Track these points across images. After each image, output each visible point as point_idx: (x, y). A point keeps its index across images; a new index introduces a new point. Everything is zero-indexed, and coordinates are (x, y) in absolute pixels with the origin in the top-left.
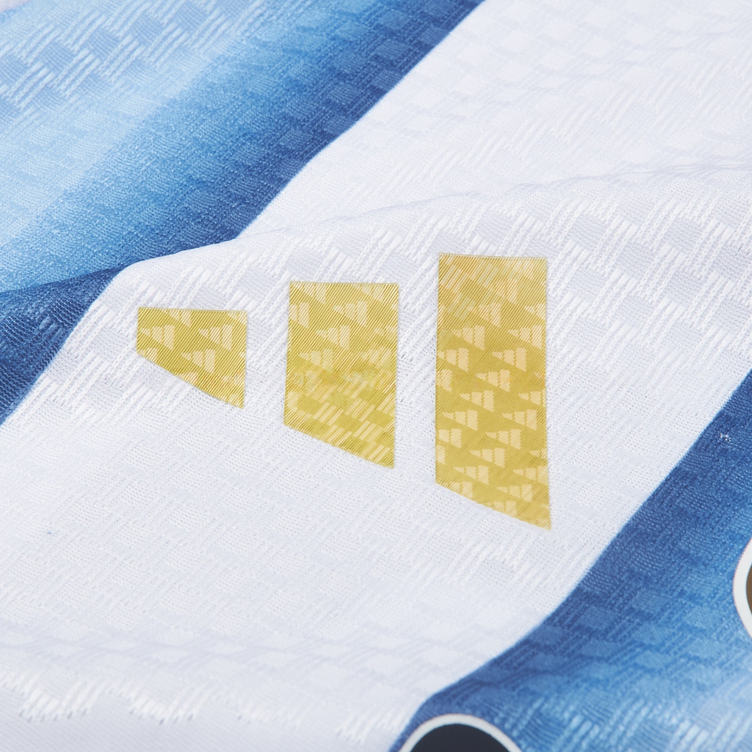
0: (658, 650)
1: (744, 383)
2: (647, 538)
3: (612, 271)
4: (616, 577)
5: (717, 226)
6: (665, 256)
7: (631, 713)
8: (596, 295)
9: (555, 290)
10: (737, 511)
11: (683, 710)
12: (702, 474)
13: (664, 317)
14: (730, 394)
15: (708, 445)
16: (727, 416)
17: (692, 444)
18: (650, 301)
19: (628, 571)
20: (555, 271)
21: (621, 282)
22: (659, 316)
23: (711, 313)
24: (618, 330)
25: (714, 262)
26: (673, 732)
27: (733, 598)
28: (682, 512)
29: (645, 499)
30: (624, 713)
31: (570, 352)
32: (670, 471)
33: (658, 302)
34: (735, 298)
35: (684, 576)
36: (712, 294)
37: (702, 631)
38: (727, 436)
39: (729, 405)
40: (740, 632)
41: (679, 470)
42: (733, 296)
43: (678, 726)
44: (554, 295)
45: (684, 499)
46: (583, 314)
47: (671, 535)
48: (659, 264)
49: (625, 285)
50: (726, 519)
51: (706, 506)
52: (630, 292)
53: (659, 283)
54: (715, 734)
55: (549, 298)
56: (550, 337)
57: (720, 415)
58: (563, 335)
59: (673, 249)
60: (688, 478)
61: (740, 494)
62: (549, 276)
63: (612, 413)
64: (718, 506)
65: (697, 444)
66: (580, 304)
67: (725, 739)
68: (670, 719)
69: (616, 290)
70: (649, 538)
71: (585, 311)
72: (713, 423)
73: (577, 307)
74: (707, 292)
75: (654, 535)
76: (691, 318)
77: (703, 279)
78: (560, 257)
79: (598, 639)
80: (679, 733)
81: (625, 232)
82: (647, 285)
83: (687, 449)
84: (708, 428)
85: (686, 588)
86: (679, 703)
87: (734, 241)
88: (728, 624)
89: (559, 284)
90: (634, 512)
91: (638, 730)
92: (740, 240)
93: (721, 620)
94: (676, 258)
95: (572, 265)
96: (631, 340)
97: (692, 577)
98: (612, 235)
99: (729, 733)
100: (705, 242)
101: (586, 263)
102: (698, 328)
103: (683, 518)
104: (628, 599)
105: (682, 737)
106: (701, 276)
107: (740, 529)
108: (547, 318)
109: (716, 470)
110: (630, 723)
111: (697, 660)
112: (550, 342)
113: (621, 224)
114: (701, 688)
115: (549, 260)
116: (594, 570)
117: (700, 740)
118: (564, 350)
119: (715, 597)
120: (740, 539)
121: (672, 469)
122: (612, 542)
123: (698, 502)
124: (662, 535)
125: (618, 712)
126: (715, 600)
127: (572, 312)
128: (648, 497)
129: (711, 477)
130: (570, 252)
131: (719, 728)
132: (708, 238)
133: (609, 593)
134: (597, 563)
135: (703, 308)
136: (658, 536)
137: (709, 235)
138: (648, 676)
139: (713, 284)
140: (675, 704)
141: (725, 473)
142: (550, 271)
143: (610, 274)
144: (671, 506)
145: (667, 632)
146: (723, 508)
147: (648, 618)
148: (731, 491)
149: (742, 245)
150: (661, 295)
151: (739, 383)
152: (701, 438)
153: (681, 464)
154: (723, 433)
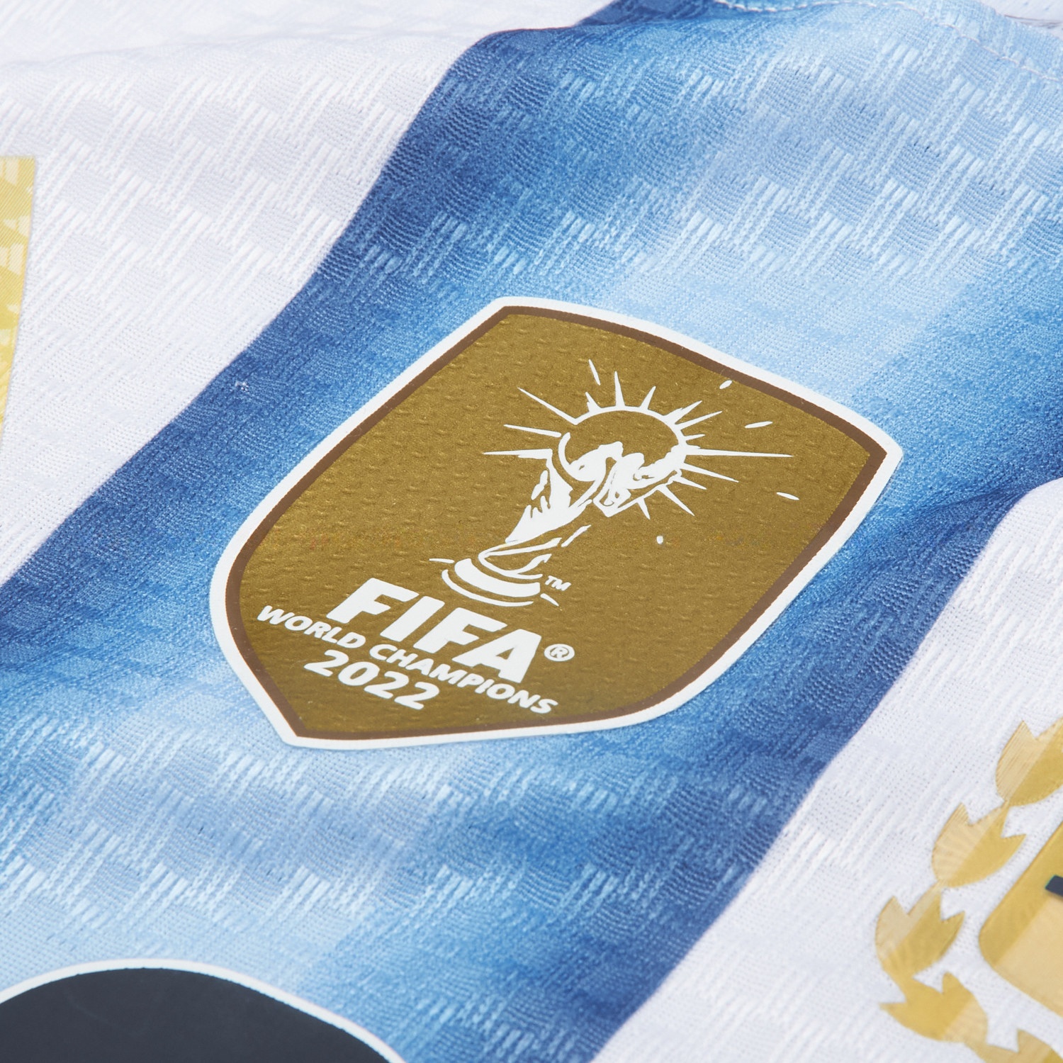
0: (90, 656)
1: (280, 315)
2: (114, 514)
3: (119, 172)
4: (64, 565)
5: (256, 112)
6: (189, 152)
7: (29, 733)
8: (97, 204)
9: (44, 198)
10: (240, 479)
11: (96, 728)
12: (201, 433)
13: (183, 231)
14: (260, 330)
15: (217, 396)
16: (250, 358)
17: (196, 394)
18: (167, 210)
19: (80, 556)
20: (46, 173)
21: (130, 186)
22: (177, 229)
23: (246, 225)
24: (122, 248)
25: (252, 159)
26: (79, 757)
27: (208, 591)
28: (166, 481)
29: (120, 465)
30: (20, 732)
31: (56, 277)
32: (160, 429)
33: (177, 211)
34: (278, 206)
35: (153, 562)
36: (249, 201)
37: (157, 631)
38: (244, 384)
39: (256, 345)
40: (205, 632)
41: (173, 427)
42: (276, 203)
43: (87, 749)
44: (42, 205)
45: (171, 464)
46: (77, 228)
47: (146, 510)
48: (180, 162)
49: (135, 190)
50: (223, 490)
51: (199, 473)
52: (142, 199)
53: (179, 188)
54: (133, 760)
55: (37, 209)
56: (34, 258)
57: (242, 356)
58: (49, 257)
59: (200, 142)
60: (181, 437)
61: (246, 458)
62: (38, 180)
63: (100, 356)
64: (215, 474)
65: (203, 393)
66: (74, 216)
67: (145, 766)
68: (78, 740)
69: (123, 196)
70: (117, 514)
71: (81, 224)
72: (229, 367)
73: (71, 220)
74: (243, 198)
75: (123, 511)
76: (218, 232)
77: (237, 180)
78: (54, 154)
79: (20, 642)
80: (87, 759)
81: (138, 121)
82: (164, 190)
83: (189, 402)
84: (221, 374)
85: (152, 578)
86: (92, 721)
87: (278, 130)
88: (191, 623)
89: (49, 190)
90: (102, 481)
91: (35, 754)
92: (286, 129)
93: (185, 617)
94: (202, 153)
95: (68, 165)
96: (138, 262)
97: (163, 564)
98: (121, 126)
99: (151, 757)
100: (240, 133)
101: (86, 162)
102: (228, 245)
103: (165, 489)
104: (72, 592)
105: (91, 764)
106: (235, 177)
107: (238, 502)
108: (31, 234)
109: (221, 427)
110: (25, 746)
111: (136, 667)
112: (32, 266)
113: (132, 111)
114: (126, 701)
115: (39, 160)
116: (37, 555)
117: (114, 767)
118: (50, 276)
119: (186, 589)
120: (236, 515)
121: (164, 426)
122: (66, 520)
123: (189, 469)
124: (134, 510)
125: (13, 732)
126: (186, 592)
127: (64, 227)
128: (124, 462)
129: (212, 436)
130: (67, 148)
131: (140, 752)
132: (245, 128)
133: (52, 584)
134: (43, 547)
135: (235, 218)
136: (128, 512)
137: (247, 124)
138: (61, 686)
139: (251, 187)
140: (86, 721)
141: (232, 431)
142: (40, 173)
143: (116, 176)
144: (152, 474)
145: (111, 632)
146: (220, 476)
147: (93, 615)
148: (235, 453)
149: (289, 135)
150: (182, 202)
151: (274, 316)
152: (210, 387)
153: (176, 420)
154: (239, 380)
